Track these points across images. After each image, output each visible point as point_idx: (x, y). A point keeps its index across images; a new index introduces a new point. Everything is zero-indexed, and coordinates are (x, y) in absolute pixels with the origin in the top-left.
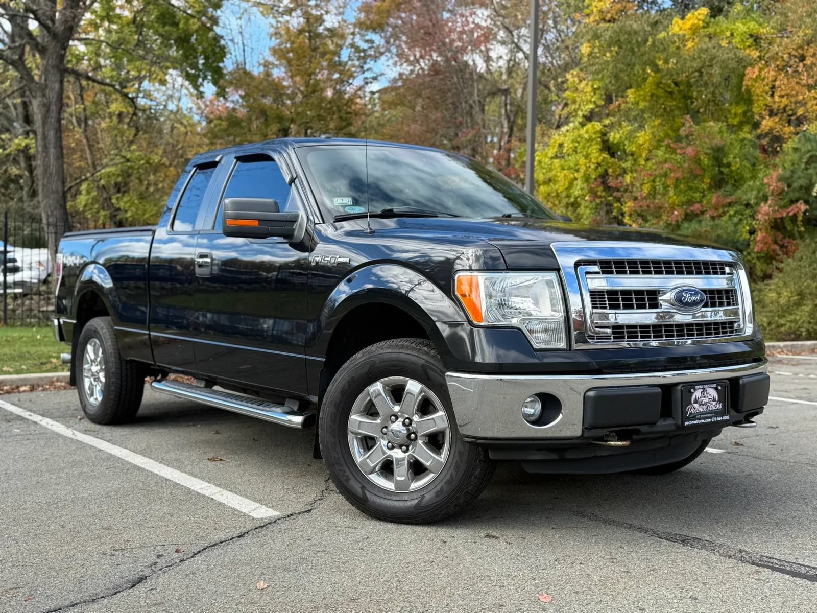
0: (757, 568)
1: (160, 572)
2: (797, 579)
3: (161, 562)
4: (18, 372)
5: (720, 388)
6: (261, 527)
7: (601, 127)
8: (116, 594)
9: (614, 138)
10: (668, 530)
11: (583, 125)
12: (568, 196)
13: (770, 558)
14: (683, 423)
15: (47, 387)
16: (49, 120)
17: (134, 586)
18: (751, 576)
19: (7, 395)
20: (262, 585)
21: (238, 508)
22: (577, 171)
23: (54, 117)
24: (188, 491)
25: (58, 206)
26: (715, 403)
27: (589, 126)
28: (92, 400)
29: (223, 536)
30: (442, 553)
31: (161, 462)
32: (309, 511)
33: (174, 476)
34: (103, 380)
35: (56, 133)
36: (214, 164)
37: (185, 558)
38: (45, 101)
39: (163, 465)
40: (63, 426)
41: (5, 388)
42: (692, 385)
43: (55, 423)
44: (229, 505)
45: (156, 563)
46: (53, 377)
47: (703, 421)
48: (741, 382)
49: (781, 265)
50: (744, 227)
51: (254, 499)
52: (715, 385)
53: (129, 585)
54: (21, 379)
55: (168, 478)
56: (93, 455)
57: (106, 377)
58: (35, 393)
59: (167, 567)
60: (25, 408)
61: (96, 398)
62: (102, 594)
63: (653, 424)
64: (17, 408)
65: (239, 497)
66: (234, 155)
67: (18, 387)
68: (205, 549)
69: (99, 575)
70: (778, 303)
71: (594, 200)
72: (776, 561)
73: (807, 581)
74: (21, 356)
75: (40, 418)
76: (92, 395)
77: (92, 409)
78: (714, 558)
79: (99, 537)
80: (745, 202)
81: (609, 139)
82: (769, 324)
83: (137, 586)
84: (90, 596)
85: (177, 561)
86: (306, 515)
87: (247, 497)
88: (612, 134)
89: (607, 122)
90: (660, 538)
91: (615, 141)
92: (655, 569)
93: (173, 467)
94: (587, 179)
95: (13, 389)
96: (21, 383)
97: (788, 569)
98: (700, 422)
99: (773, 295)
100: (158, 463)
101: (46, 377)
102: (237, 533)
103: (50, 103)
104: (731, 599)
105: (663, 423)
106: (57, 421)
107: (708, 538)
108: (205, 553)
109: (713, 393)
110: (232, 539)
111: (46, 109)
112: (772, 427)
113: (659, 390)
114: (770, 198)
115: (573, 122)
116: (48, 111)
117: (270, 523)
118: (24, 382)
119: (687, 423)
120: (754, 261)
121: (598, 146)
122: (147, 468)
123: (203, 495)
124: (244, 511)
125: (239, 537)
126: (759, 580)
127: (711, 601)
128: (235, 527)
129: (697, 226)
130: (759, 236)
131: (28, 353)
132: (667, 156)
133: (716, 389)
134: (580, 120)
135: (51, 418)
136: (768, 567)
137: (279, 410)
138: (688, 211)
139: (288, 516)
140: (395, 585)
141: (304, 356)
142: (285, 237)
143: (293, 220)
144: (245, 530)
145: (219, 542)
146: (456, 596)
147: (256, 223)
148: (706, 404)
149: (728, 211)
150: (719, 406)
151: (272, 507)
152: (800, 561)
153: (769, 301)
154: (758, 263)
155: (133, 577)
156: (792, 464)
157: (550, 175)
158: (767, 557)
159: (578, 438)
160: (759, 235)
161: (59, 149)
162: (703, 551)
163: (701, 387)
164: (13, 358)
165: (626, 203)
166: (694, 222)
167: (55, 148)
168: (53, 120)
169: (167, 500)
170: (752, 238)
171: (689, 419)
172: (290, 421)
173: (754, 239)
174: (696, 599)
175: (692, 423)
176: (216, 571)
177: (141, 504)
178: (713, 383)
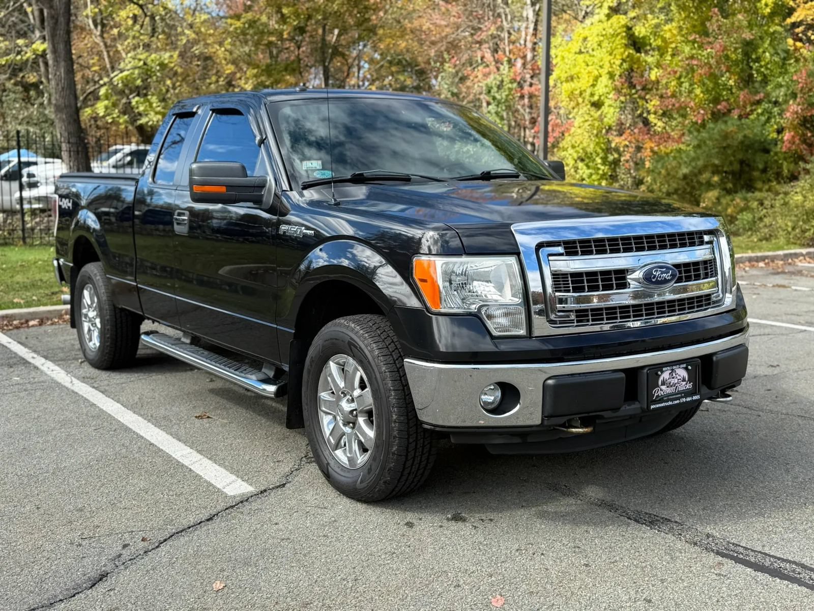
0: (721, 558)
1: (122, 567)
2: (759, 574)
3: (126, 554)
4: (29, 304)
5: (690, 367)
6: (232, 507)
7: (626, 20)
8: (74, 596)
9: (640, 32)
10: (639, 508)
11: (609, 16)
12: (592, 95)
13: (737, 545)
14: (648, 407)
15: (56, 320)
16: (58, 32)
17: (94, 585)
18: (713, 570)
19: (15, 331)
20: (218, 585)
21: (213, 482)
22: (601, 67)
23: (63, 28)
24: (168, 459)
25: (72, 121)
26: (684, 383)
27: (615, 18)
28: (91, 344)
29: (192, 520)
30: (405, 541)
31: (149, 421)
32: (284, 485)
33: (159, 438)
34: (99, 325)
35: (66, 46)
36: (192, 114)
37: (150, 548)
38: (53, 12)
39: (150, 424)
40: (63, 372)
41: (15, 322)
42: (659, 367)
43: (57, 368)
44: (206, 478)
45: (120, 556)
46: (62, 310)
47: (670, 403)
48: (714, 358)
49: (808, 166)
50: (772, 126)
51: (232, 470)
52: (684, 366)
53: (89, 584)
54: (29, 313)
55: (152, 441)
56: (85, 411)
57: (101, 322)
58: (43, 328)
59: (130, 560)
60: (30, 348)
61: (94, 343)
62: (61, 597)
63: (617, 409)
64: (22, 347)
65: (217, 467)
66: (209, 107)
67: (27, 321)
68: (172, 536)
69: (62, 572)
70: (803, 206)
71: (618, 97)
72: (741, 550)
73: (769, 577)
74: (33, 285)
75: (43, 360)
76: (91, 340)
77: (92, 354)
78: (679, 545)
79: (71, 522)
80: (774, 99)
81: (634, 33)
82: (794, 229)
83: (97, 585)
84: (49, 599)
85: (142, 552)
86: (279, 491)
87: (225, 467)
88: (637, 27)
89: (632, 14)
90: (629, 518)
91: (641, 35)
92: (616, 561)
93: (159, 427)
94: (611, 76)
95: (22, 324)
96: (30, 317)
97: (753, 560)
98: (667, 404)
99: (799, 198)
100: (146, 421)
101: (55, 311)
102: (207, 516)
103: (58, 15)
104: (686, 602)
105: (628, 408)
106: (59, 365)
107: (677, 519)
108: (170, 542)
109: (682, 373)
110: (201, 522)
111: (54, 21)
112: (772, 366)
113: (623, 375)
114: (799, 96)
115: (598, 14)
116: (56, 23)
117: (242, 502)
118: (33, 316)
119: (652, 407)
120: (780, 162)
121: (623, 41)
122: (134, 429)
123: (183, 465)
124: (218, 486)
125: (208, 520)
126: (720, 575)
127: (665, 604)
128: (206, 508)
129: (723, 127)
130: (787, 136)
131: (41, 280)
132: (694, 52)
133: (686, 369)
134: (607, 11)
135: (54, 361)
136: (732, 558)
137: (254, 377)
138: (715, 110)
139: (262, 492)
140: (351, 585)
141: (275, 326)
142: (255, 202)
143: (262, 185)
144: (214, 511)
145: (186, 527)
146: (409, 598)
147: (223, 189)
148: (674, 385)
149: (755, 110)
150: (689, 386)
151: (246, 481)
152: (767, 550)
153: (794, 205)
154: (785, 164)
155: (93, 574)
156: (783, 416)
157: (574, 72)
158: (733, 544)
159: (537, 426)
160: (787, 134)
161: (69, 62)
162: (669, 536)
163: (669, 368)
164: (26, 288)
165: (651, 101)
166: (720, 122)
167: (65, 61)
168: (62, 32)
169: (146, 472)
170: (780, 137)
171: (655, 402)
172: (264, 390)
173: (782, 138)
174: (650, 601)
175: (658, 406)
176: (177, 566)
177: (120, 477)
178: (683, 364)
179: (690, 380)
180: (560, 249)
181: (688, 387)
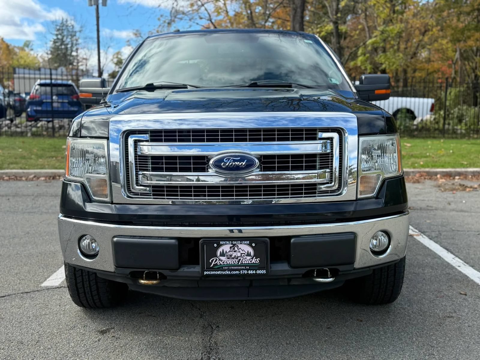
5: (254, 245)
6: (27, 293)
14: (202, 272)
21: (53, 276)
26: (249, 257)
44: (56, 273)
48: (292, 241)
52: (249, 242)
63: (174, 270)
98: (226, 273)
105: (186, 270)
109: (246, 249)
113: (175, 242)
117: (36, 291)
119: (205, 273)
124: (48, 279)
133: (251, 245)
144: (13, 293)
147: (91, 95)
148: (237, 257)
150: (256, 261)
163: (230, 242)
175: (213, 273)
178: (246, 240)
179: (256, 256)
180: (147, 136)
181: (253, 261)
